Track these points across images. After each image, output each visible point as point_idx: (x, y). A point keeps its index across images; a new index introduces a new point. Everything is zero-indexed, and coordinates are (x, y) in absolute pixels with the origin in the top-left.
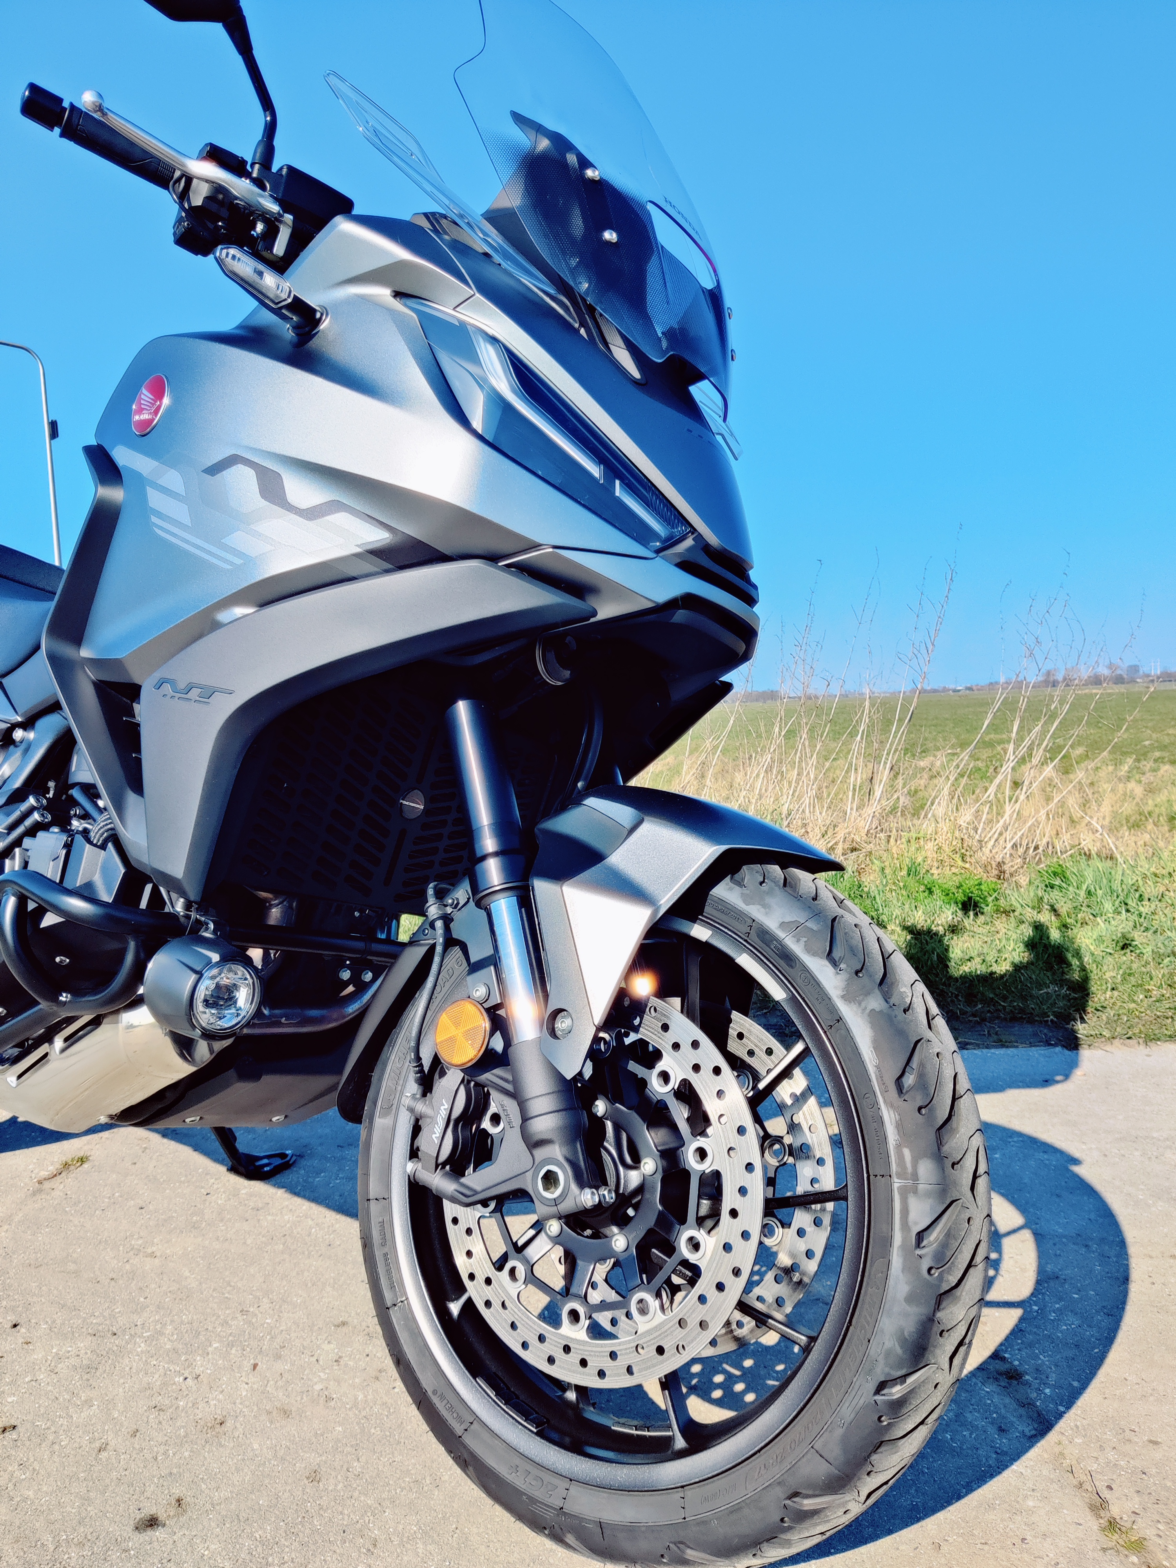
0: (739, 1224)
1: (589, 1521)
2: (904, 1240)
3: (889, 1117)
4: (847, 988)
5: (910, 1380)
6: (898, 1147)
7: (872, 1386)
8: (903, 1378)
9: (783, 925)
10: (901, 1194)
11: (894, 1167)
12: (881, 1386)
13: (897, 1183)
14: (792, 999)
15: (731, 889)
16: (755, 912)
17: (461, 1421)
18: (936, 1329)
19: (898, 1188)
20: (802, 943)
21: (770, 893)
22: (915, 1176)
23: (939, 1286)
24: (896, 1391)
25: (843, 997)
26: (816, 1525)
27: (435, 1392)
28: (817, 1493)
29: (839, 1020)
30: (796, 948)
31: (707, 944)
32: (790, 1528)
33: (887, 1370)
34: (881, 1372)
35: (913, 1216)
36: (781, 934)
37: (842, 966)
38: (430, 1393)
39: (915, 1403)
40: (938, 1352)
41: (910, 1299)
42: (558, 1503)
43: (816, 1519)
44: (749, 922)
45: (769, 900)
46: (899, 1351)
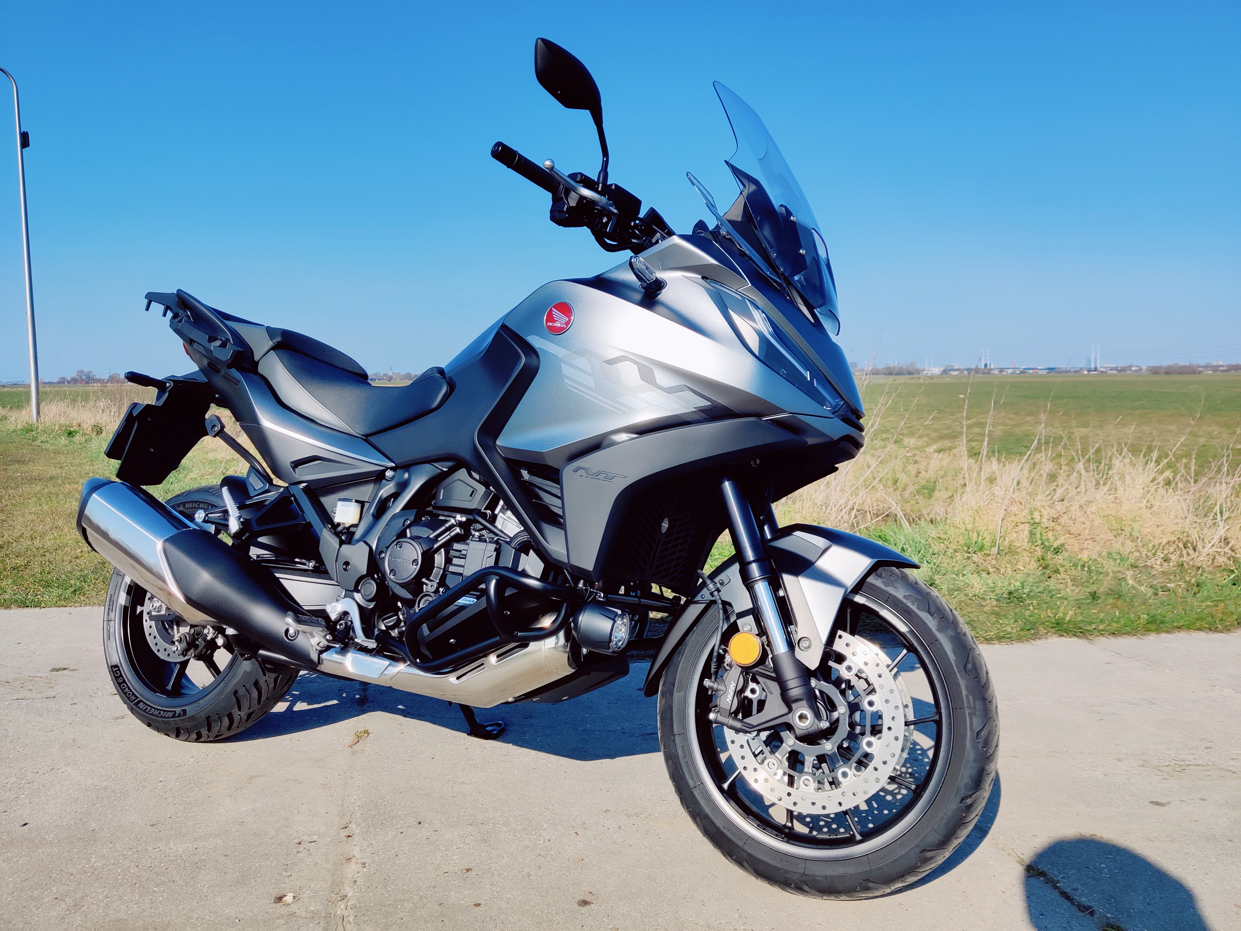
0: (892, 734)
1: (818, 876)
2: (971, 736)
3: (962, 683)
4: (938, 626)
5: (973, 796)
6: (967, 696)
7: (959, 800)
8: (971, 796)
9: (905, 597)
10: (969, 715)
11: (966, 704)
12: (963, 799)
13: (967, 712)
14: (911, 631)
15: (876, 579)
16: (891, 590)
17: (741, 840)
18: (985, 773)
19: (969, 713)
20: (916, 605)
21: (896, 581)
22: (975, 708)
23: (986, 755)
24: (969, 801)
25: (937, 630)
26: (932, 864)
27: (724, 827)
28: (934, 849)
29: (937, 640)
30: (914, 608)
31: (863, 605)
32: (920, 867)
33: (965, 792)
34: (963, 793)
35: (975, 726)
36: (905, 601)
37: (935, 615)
38: (721, 828)
39: (976, 806)
40: (985, 783)
41: (974, 761)
42: (802, 871)
43: (932, 861)
44: (888, 595)
45: (896, 585)
46: (970, 783)
